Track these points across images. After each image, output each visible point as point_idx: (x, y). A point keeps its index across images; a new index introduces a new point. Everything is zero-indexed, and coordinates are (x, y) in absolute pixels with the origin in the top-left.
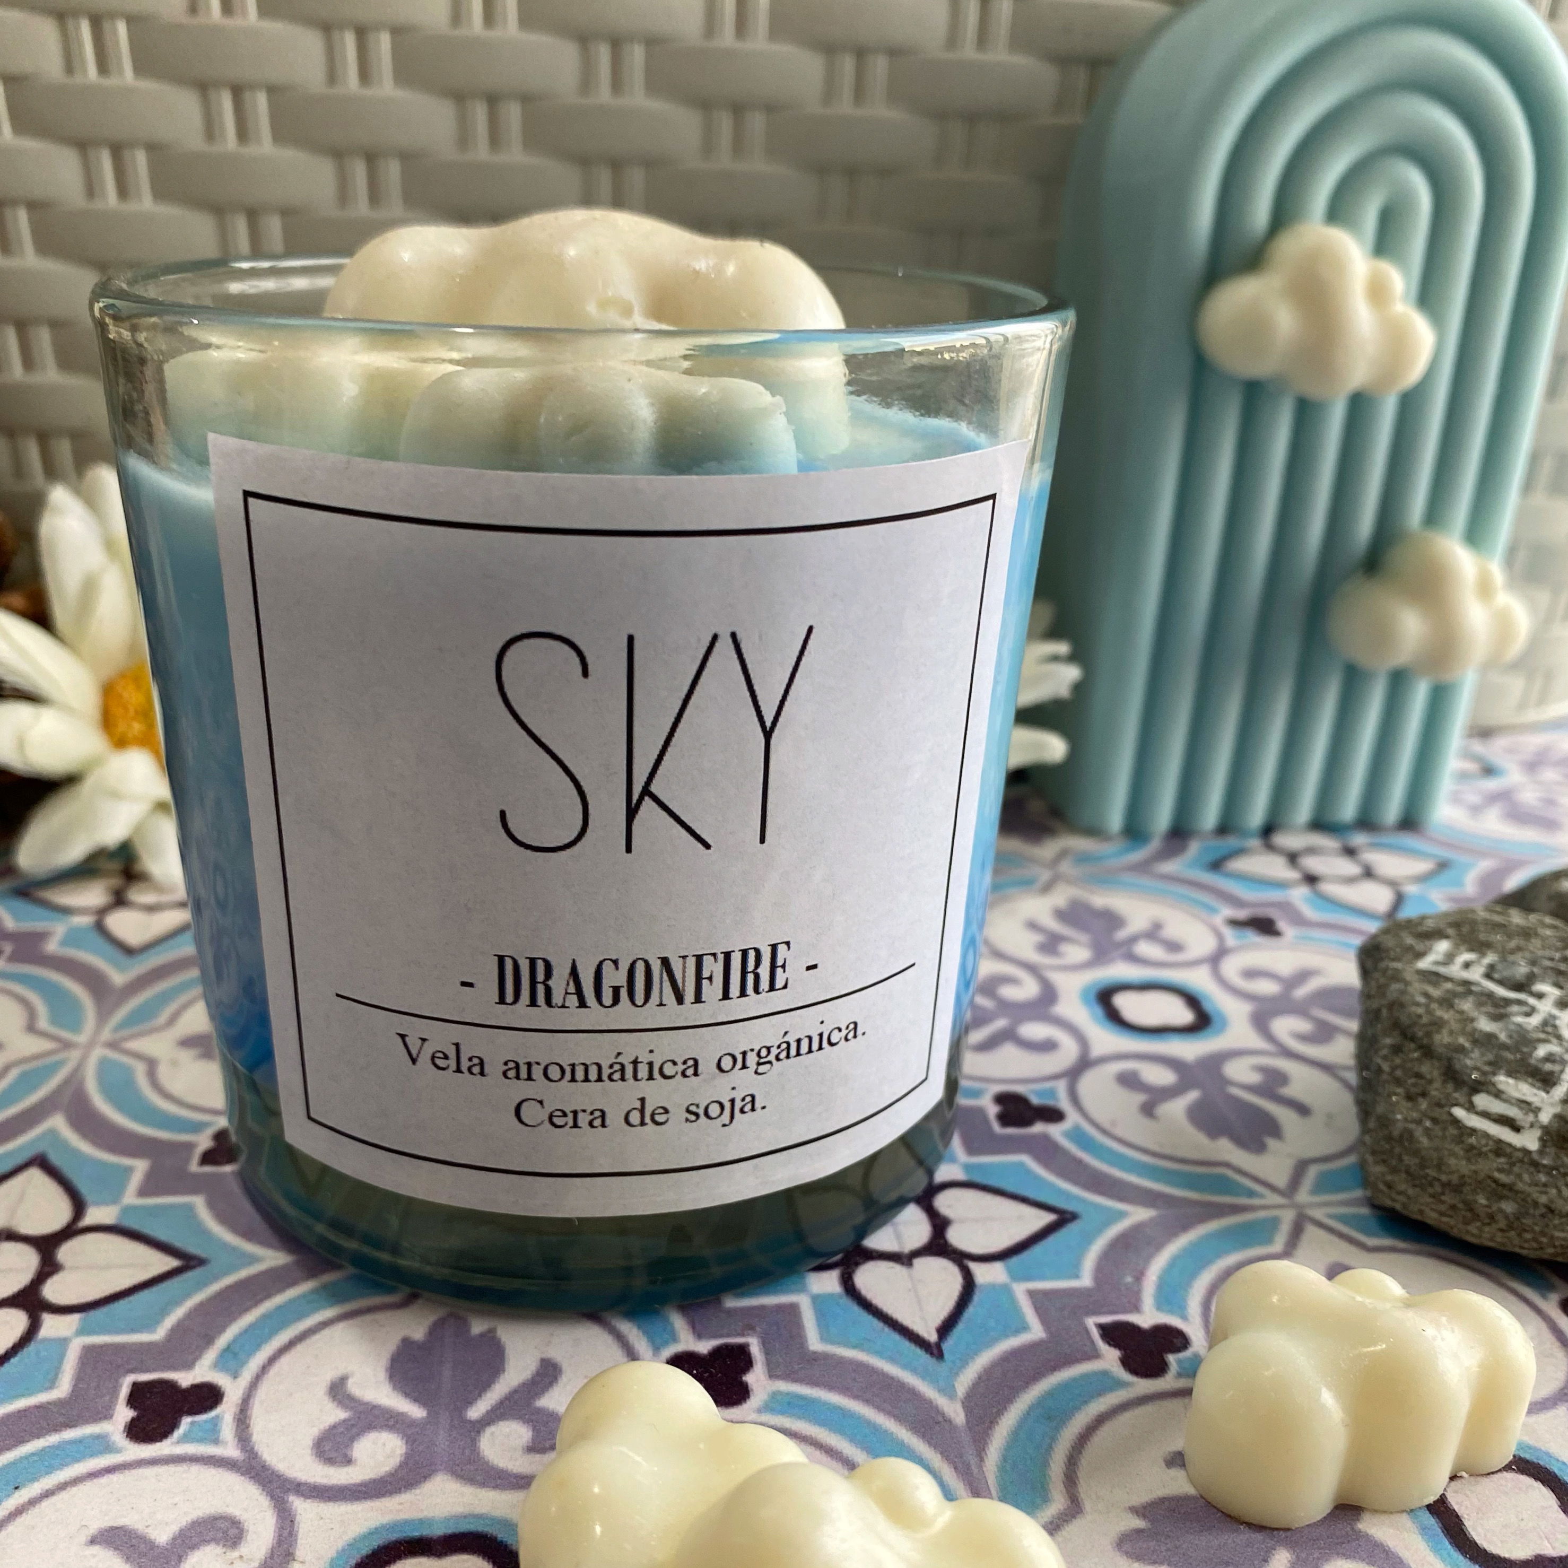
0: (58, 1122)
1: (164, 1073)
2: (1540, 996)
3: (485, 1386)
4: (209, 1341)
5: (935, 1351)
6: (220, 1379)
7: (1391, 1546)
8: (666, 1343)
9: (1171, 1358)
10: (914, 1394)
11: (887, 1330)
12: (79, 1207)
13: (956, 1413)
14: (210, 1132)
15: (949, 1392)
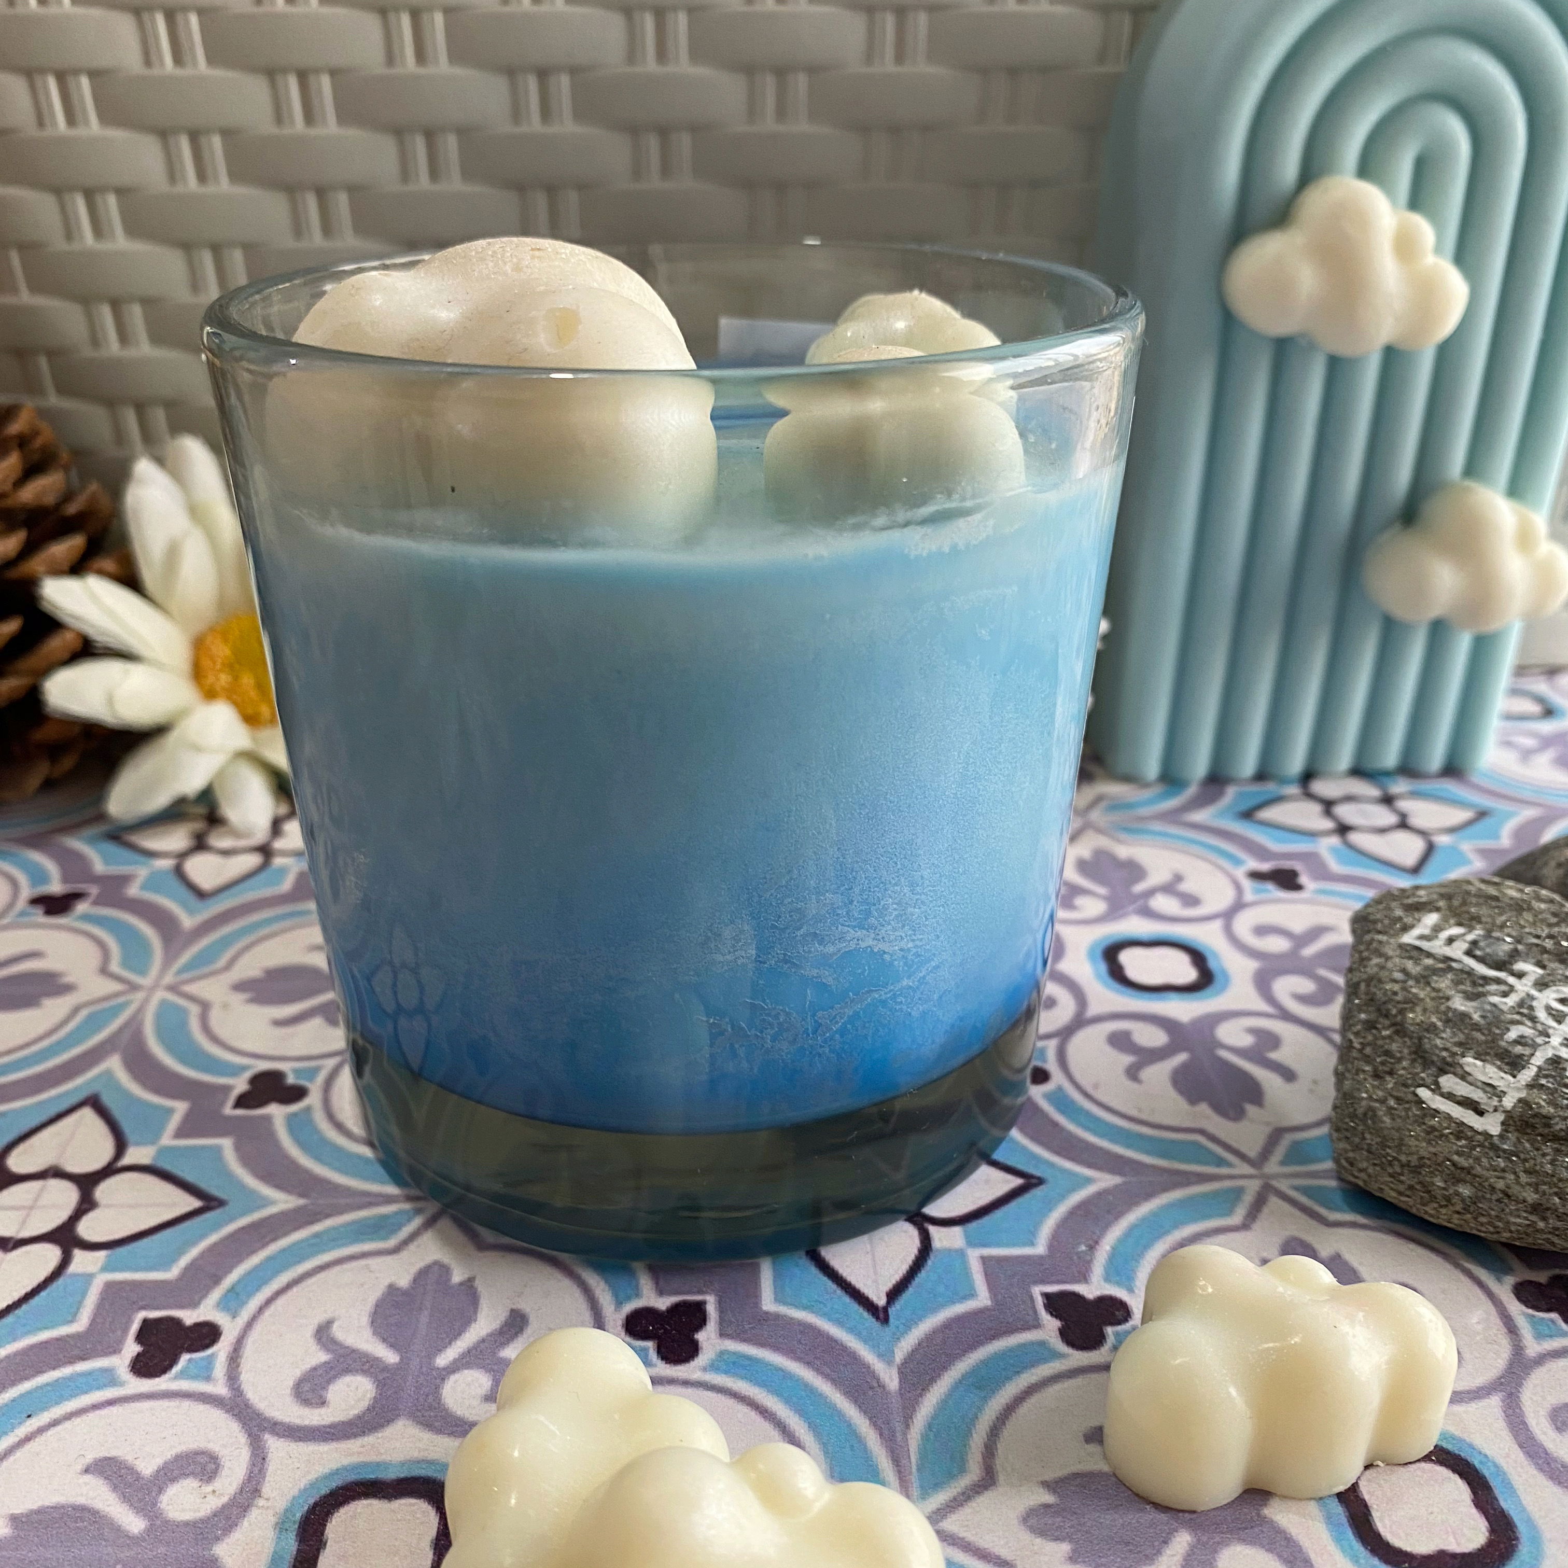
0: (114, 1064)
1: (216, 1018)
2: (1520, 975)
3: (457, 1334)
4: (216, 1280)
5: (881, 1315)
6: (220, 1318)
7: (1293, 1534)
8: (628, 1299)
9: (1109, 1330)
10: (854, 1357)
11: (839, 1292)
12: (121, 1146)
13: (891, 1379)
14: (248, 1075)
15: (886, 1356)
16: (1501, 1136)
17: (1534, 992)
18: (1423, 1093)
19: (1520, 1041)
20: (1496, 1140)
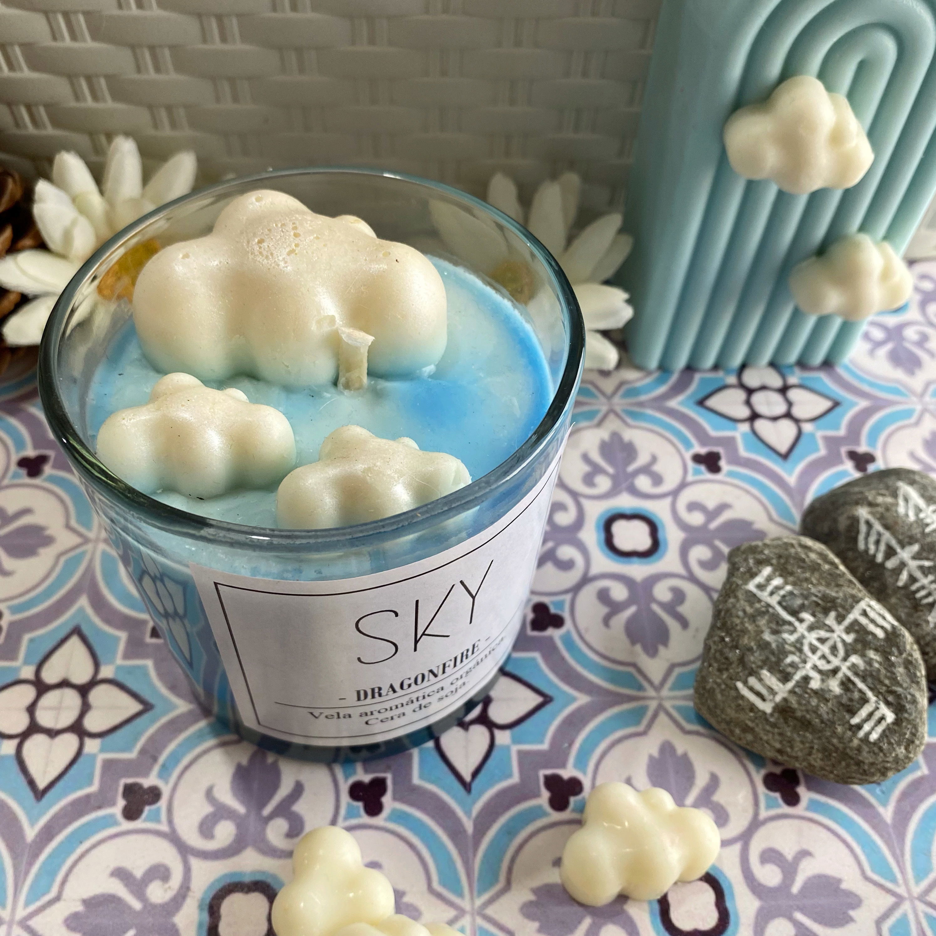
0: (84, 602)
2: (801, 621)
3: (271, 796)
4: (155, 759)
5: (468, 788)
6: (160, 784)
7: (634, 919)
8: (351, 776)
9: (572, 799)
10: (454, 815)
11: (448, 772)
12: (97, 665)
13: (469, 826)
15: (468, 813)
16: (772, 715)
17: (806, 633)
18: (740, 685)
19: (793, 665)
20: (768, 716)
